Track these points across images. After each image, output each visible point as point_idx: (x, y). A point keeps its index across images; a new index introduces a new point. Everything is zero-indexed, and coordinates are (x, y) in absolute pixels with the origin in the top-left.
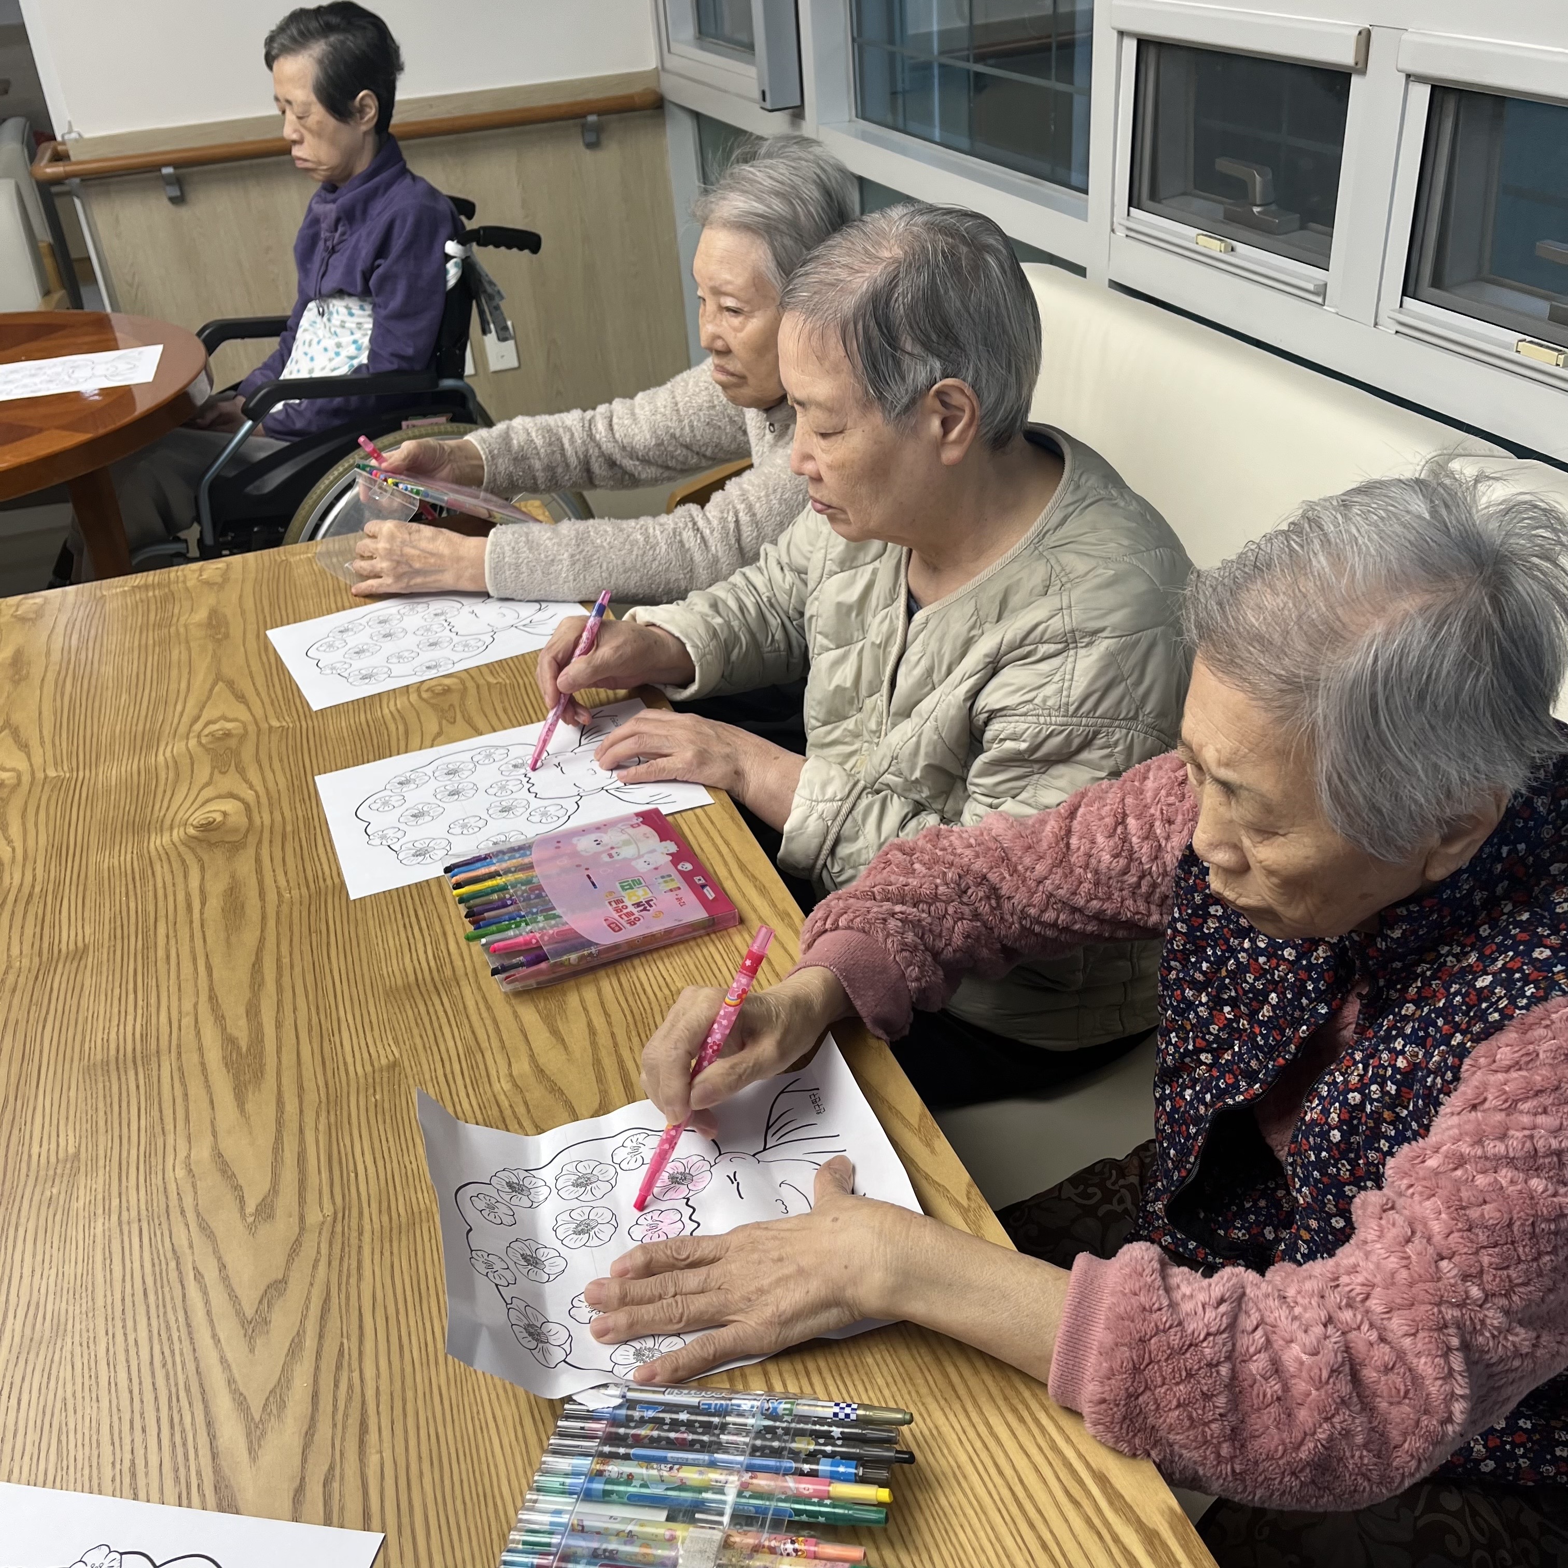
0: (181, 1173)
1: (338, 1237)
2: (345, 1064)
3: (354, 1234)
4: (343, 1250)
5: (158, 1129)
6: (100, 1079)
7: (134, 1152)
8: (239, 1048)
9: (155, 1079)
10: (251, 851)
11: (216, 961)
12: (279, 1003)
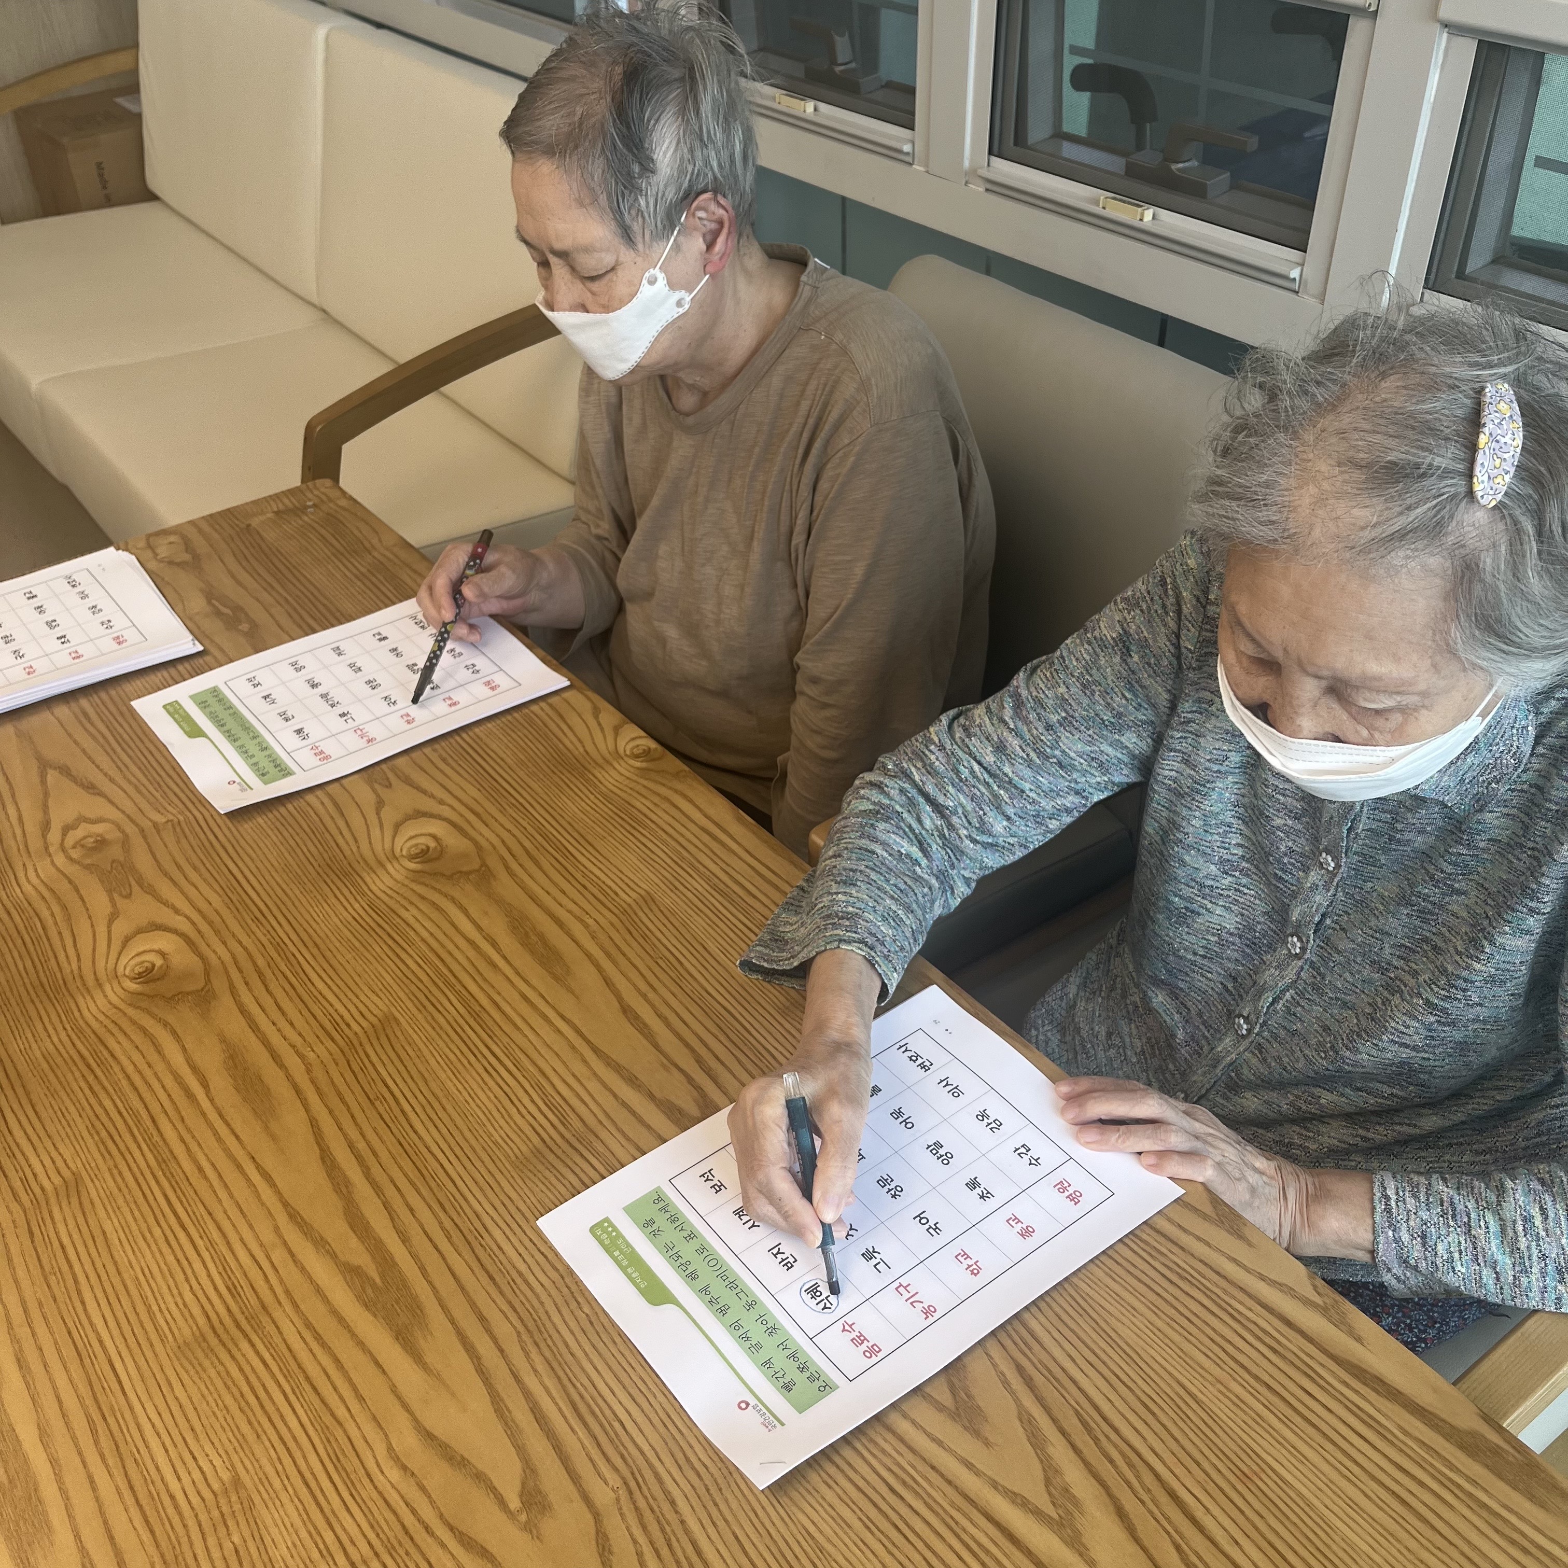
0: (394, 1474)
1: (647, 1514)
2: (520, 1274)
3: (666, 1507)
4: (663, 1531)
5: (328, 1419)
6: (207, 1363)
7: (312, 1458)
8: (369, 1278)
9: (282, 1346)
10: (227, 1000)
11: (269, 1162)
12: (386, 1205)
